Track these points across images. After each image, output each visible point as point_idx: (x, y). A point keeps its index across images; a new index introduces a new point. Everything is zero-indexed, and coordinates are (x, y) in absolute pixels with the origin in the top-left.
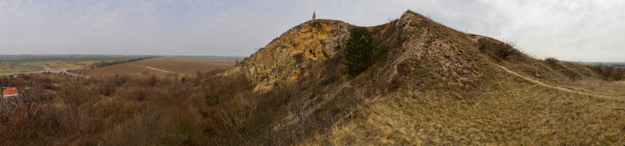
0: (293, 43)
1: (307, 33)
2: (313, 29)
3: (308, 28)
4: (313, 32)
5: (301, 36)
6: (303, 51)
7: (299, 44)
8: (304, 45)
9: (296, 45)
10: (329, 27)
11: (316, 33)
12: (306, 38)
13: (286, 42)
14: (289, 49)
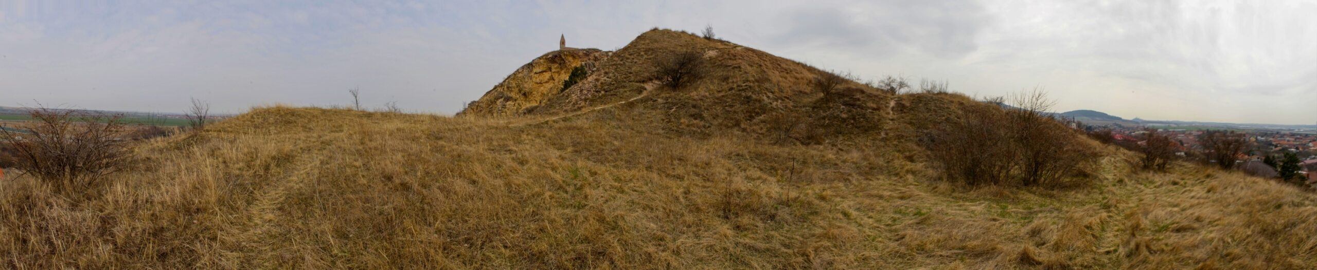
0: (522, 92)
1: (544, 73)
2: (553, 67)
3: (545, 66)
4: (553, 70)
5: (534, 80)
7: (531, 93)
9: (527, 94)
10: (576, 61)
11: (558, 72)
12: (542, 82)
13: (511, 91)
14: (517, 102)
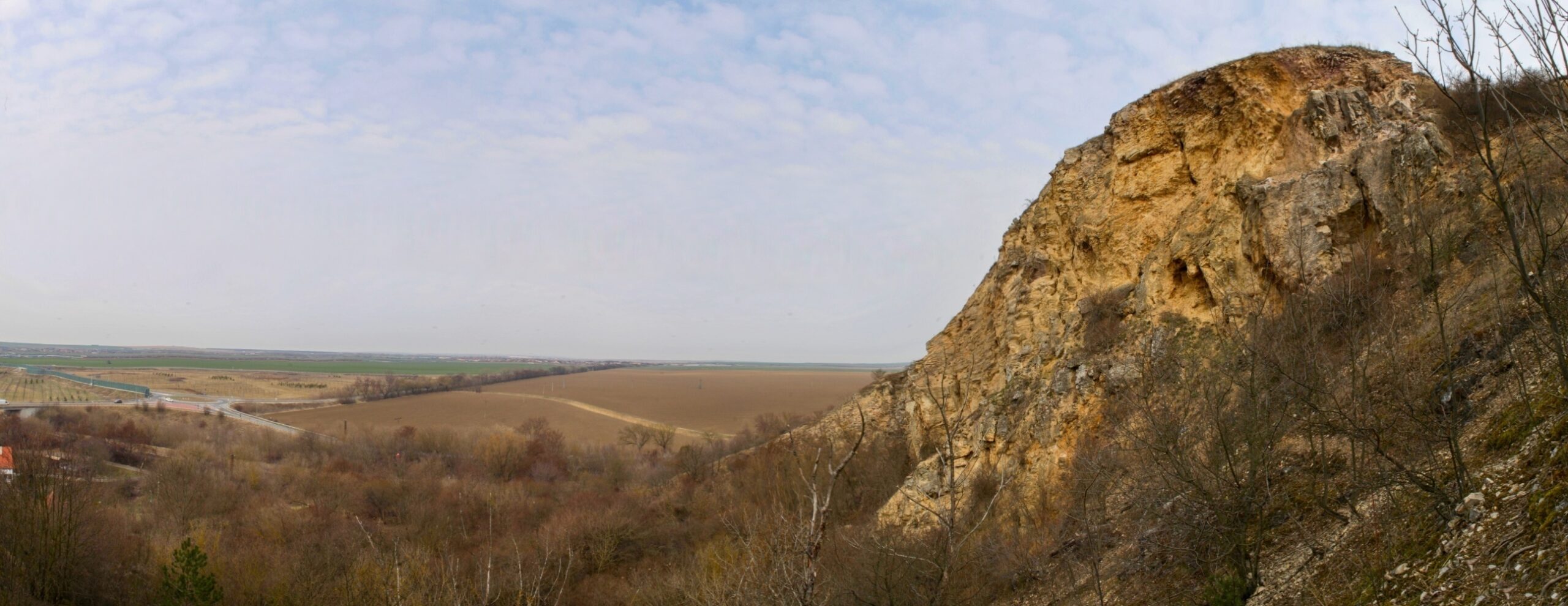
0: (1079, 238)
1: (1156, 158)
2: (1188, 129)
3: (1157, 131)
4: (1190, 143)
5: (1118, 187)
6: (1134, 273)
7: (1108, 237)
8: (1140, 239)
9: (1094, 245)
10: (1284, 90)
11: (1208, 147)
12: (1148, 194)
13: (1047, 239)
14: (1064, 275)
